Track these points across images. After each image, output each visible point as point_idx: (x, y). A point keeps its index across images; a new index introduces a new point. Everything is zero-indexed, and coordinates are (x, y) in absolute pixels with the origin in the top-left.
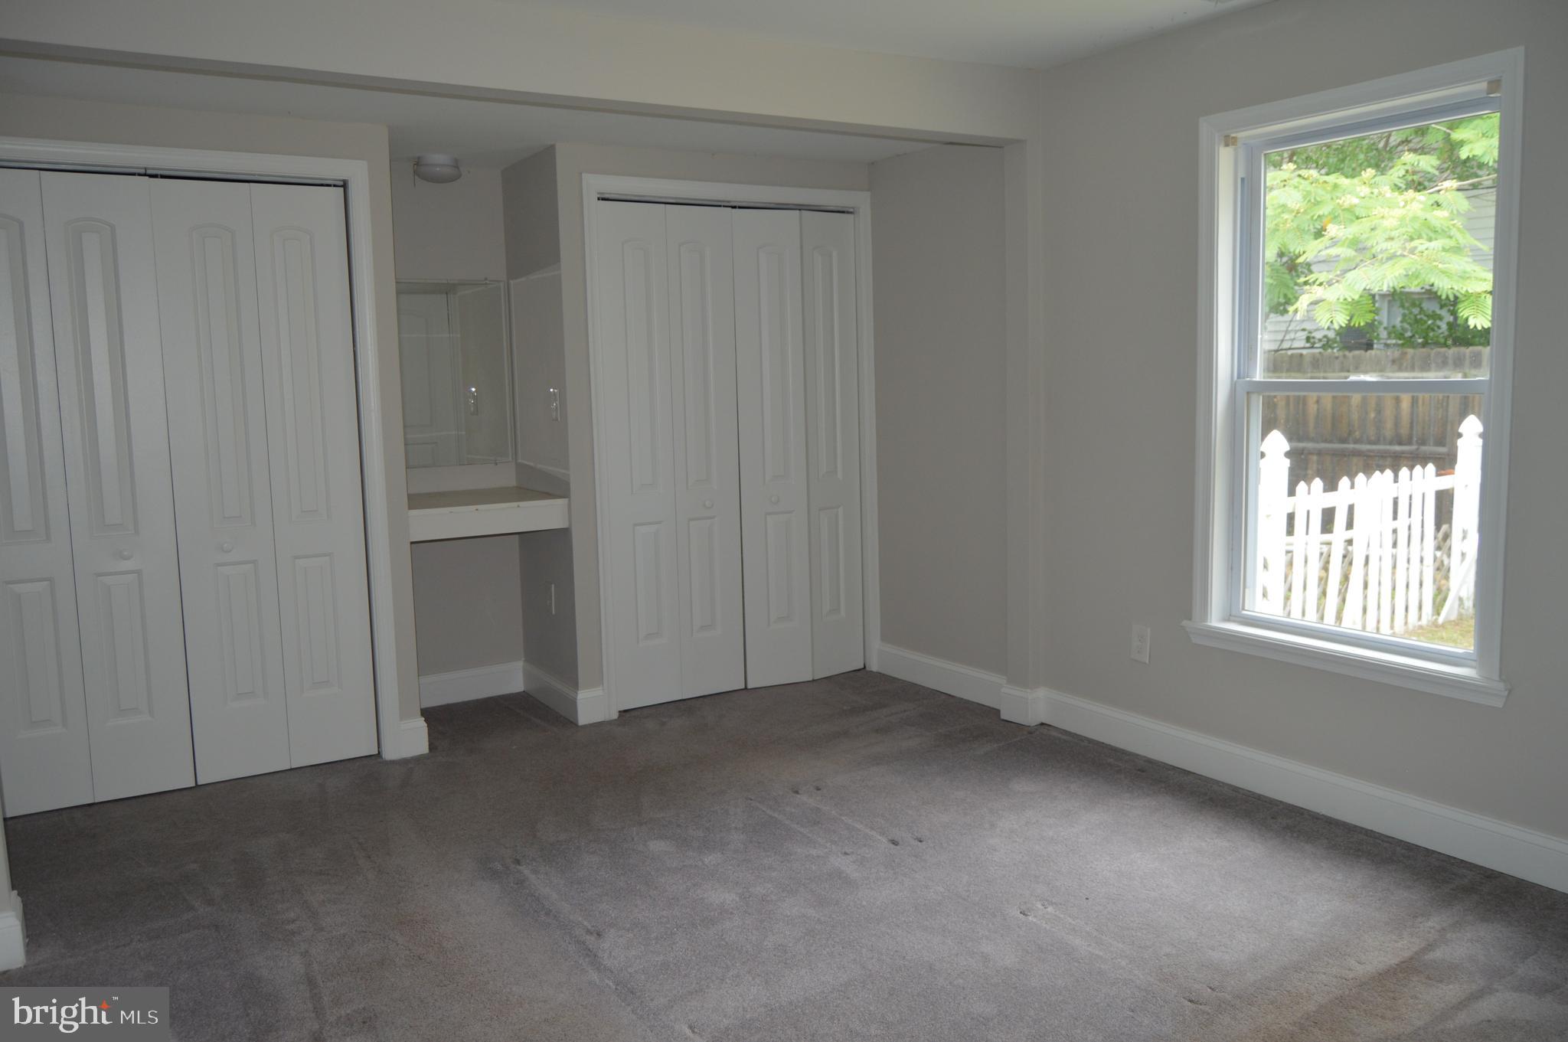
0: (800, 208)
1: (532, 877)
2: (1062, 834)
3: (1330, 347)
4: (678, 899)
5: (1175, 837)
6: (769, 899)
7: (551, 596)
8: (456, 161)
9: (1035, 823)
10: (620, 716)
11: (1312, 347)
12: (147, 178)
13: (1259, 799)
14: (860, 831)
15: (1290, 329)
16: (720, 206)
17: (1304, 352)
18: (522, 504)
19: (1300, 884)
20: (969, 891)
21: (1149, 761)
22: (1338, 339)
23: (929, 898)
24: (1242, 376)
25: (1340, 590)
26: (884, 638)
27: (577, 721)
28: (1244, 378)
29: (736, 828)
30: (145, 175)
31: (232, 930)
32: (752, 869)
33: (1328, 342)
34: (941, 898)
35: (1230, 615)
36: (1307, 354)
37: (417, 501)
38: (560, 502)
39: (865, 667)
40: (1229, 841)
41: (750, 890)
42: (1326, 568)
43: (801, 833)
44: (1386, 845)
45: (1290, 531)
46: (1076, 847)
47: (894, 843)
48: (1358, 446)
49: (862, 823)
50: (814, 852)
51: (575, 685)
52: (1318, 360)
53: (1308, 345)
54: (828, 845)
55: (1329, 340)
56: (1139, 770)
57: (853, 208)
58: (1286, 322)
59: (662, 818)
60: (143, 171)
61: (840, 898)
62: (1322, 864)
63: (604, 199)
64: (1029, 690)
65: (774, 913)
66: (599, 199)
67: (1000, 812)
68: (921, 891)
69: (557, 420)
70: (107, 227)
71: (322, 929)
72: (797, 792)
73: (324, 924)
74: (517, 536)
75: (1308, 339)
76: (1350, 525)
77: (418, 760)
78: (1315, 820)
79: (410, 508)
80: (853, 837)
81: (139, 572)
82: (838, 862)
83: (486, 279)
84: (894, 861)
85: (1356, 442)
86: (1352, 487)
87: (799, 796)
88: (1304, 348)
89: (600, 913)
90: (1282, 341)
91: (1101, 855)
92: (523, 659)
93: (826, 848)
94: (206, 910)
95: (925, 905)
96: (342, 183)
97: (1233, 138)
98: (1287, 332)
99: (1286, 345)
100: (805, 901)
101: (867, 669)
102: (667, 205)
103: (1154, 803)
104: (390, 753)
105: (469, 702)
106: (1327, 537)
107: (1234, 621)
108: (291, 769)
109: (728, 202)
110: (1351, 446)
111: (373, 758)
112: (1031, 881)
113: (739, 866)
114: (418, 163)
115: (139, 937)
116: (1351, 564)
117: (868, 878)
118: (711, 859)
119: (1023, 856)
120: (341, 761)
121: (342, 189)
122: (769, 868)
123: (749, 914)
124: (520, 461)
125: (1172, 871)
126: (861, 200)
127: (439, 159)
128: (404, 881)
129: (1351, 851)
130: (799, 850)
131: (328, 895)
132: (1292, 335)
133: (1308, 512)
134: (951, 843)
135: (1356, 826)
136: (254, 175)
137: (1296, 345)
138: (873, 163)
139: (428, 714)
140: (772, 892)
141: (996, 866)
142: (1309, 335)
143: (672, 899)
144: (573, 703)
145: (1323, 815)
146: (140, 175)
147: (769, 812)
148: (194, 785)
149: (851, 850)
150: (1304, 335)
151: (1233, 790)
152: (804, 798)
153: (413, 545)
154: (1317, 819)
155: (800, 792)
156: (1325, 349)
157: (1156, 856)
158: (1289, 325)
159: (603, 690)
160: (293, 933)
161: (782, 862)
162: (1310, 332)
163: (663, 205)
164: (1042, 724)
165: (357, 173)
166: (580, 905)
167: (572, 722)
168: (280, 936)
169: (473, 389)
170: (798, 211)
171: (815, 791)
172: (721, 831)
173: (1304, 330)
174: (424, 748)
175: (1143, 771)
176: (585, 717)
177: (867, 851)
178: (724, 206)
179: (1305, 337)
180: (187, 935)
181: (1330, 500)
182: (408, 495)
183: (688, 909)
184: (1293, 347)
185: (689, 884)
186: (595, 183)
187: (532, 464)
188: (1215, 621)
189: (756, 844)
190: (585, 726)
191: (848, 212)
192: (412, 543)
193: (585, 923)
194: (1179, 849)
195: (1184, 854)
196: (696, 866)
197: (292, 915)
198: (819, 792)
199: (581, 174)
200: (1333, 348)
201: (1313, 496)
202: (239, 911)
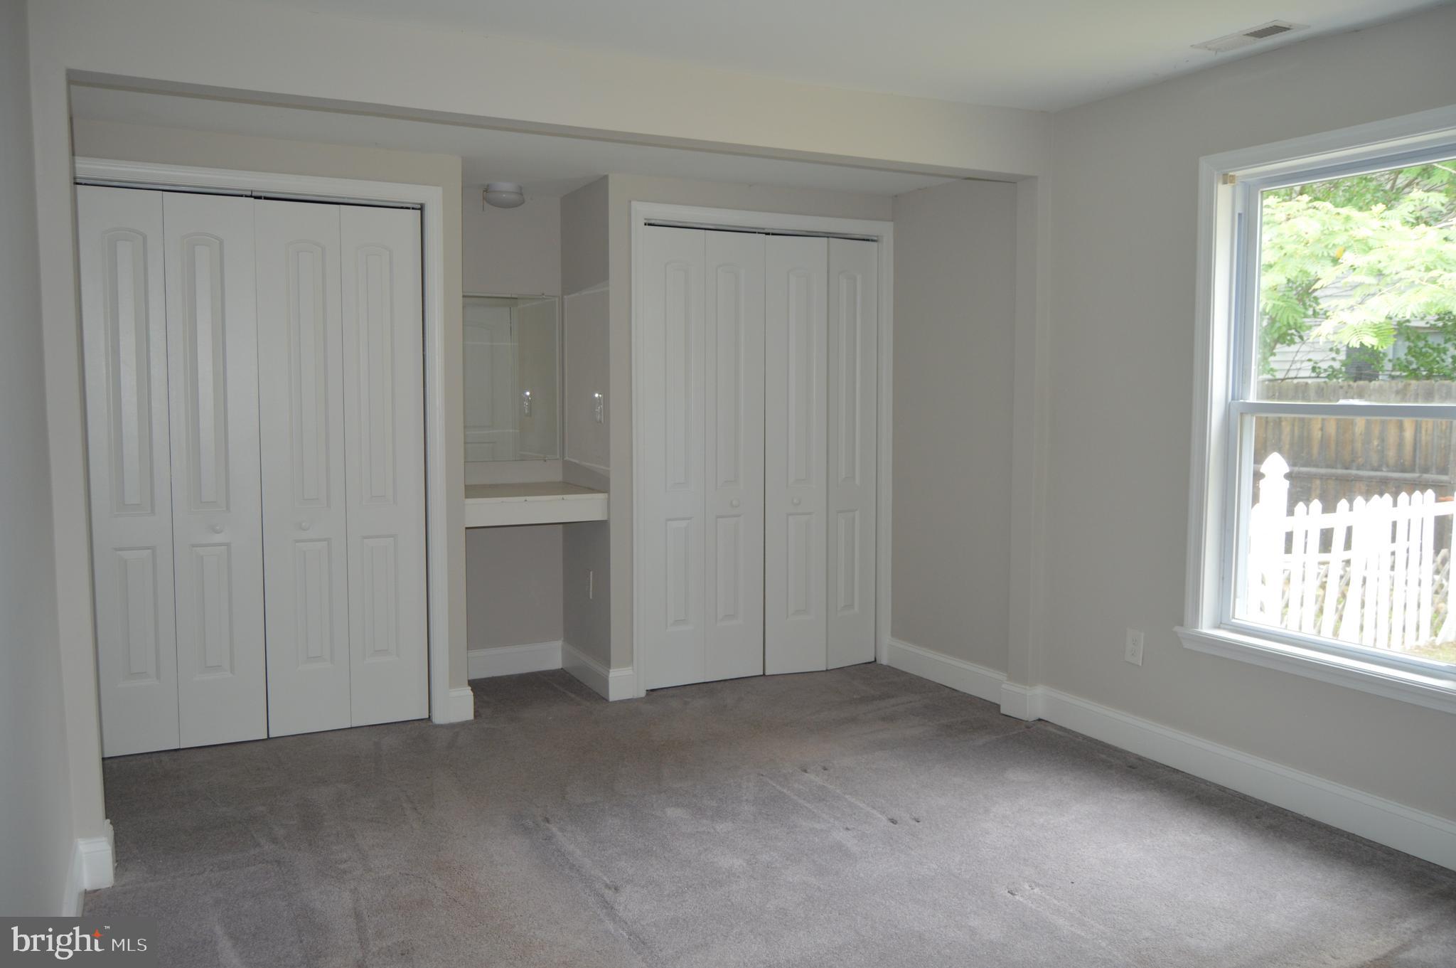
0: (828, 235)
1: (559, 834)
2: (1052, 822)
3: (1335, 377)
4: (690, 861)
5: (1161, 830)
6: (773, 866)
7: (589, 583)
8: (521, 188)
9: (1026, 810)
10: (647, 694)
11: (1318, 377)
12: (253, 199)
13: (1244, 800)
14: (862, 809)
15: (1296, 359)
16: (755, 233)
17: (1310, 381)
18: (566, 497)
19: (1279, 880)
20: (961, 869)
21: (1140, 759)
22: (1343, 369)
23: (922, 873)
24: (1236, 398)
25: (1337, 609)
26: (895, 634)
27: (608, 697)
28: (1238, 400)
29: (747, 800)
30: (251, 196)
31: (291, 866)
32: (760, 838)
33: (1333, 372)
34: (933, 874)
35: (1221, 623)
36: (1312, 383)
37: (473, 491)
38: (601, 497)
39: (875, 661)
40: (1212, 836)
41: (757, 857)
42: (1323, 586)
43: (806, 808)
44: (1366, 848)
45: (1288, 550)
46: (1064, 835)
47: (893, 822)
48: (1361, 473)
49: (864, 802)
50: (818, 826)
51: (607, 663)
52: (1323, 389)
53: (1314, 375)
54: (832, 820)
55: (1334, 370)
56: (1130, 767)
57: (877, 236)
58: (1292, 352)
59: (680, 787)
60: (249, 193)
61: (840, 869)
62: (1303, 863)
63: (650, 225)
64: (1028, 687)
65: (778, 879)
66: (645, 224)
67: (995, 798)
68: (915, 867)
69: (600, 422)
70: (216, 241)
71: (370, 870)
72: (805, 771)
73: (372, 866)
74: (561, 526)
75: (1314, 369)
76: (1348, 546)
77: (464, 725)
78: (1298, 822)
79: (467, 497)
80: (855, 814)
81: (228, 545)
82: (839, 835)
83: (543, 294)
84: (892, 838)
85: (1358, 469)
86: (1351, 509)
87: (806, 774)
88: (1310, 377)
89: (618, 869)
90: (1289, 370)
91: (1088, 843)
92: (562, 639)
93: (829, 823)
94: (271, 848)
95: (919, 880)
96: (419, 206)
97: (1233, 176)
98: (1293, 362)
99: (1292, 374)
100: (807, 869)
101: (878, 662)
102: (707, 231)
103: (1142, 798)
104: (439, 719)
105: (512, 676)
106: (1325, 557)
107: (1224, 629)
108: (351, 728)
109: (764, 229)
110: (1354, 472)
111: (424, 721)
112: (1020, 863)
113: (747, 835)
114: (487, 190)
115: (211, 867)
116: (1348, 584)
117: (867, 852)
118: (722, 827)
119: (1014, 840)
120: (395, 723)
121: (419, 211)
122: (775, 838)
123: (755, 879)
124: (567, 458)
125: (1156, 862)
126: (884, 229)
127: (505, 187)
128: (445, 832)
129: (1332, 853)
130: (804, 824)
131: (377, 840)
132: (1298, 365)
133: (1307, 532)
134: (947, 825)
135: (1338, 829)
136: (344, 198)
137: (1302, 374)
138: (896, 196)
139: (475, 685)
140: (776, 860)
141: (987, 847)
142: (1315, 365)
143: (684, 861)
144: (605, 682)
145: (1307, 817)
146: (246, 196)
147: (778, 787)
148: (266, 737)
149: (852, 826)
150: (1311, 364)
151: (1220, 790)
152: (811, 776)
153: (468, 530)
154: (1301, 821)
155: (808, 771)
156: (1330, 379)
157: (1141, 847)
158: (1296, 355)
159: (633, 669)
160: (345, 872)
161: (788, 833)
162: (1316, 363)
163: (703, 231)
164: (1040, 720)
165: (433, 197)
166: (600, 861)
167: (604, 699)
168: (333, 874)
169: (528, 393)
170: (826, 239)
171: (822, 770)
172: (733, 802)
173: (1310, 360)
174: (469, 715)
175: (1134, 768)
176: (615, 694)
177: (867, 828)
178: (759, 233)
179: (1310, 367)
180: (253, 868)
181: (1328, 521)
182: (465, 486)
183: (699, 871)
184: (1299, 376)
185: (701, 848)
186: (643, 210)
187: (577, 461)
188: (1206, 627)
189: (765, 816)
190: (615, 702)
191: (873, 241)
192: (467, 528)
193: (605, 879)
194: (1163, 841)
195: (1169, 846)
196: (709, 832)
197: (345, 856)
198: (826, 771)
199: (630, 202)
200: (1338, 378)
201: (1312, 517)
202: (299, 850)
